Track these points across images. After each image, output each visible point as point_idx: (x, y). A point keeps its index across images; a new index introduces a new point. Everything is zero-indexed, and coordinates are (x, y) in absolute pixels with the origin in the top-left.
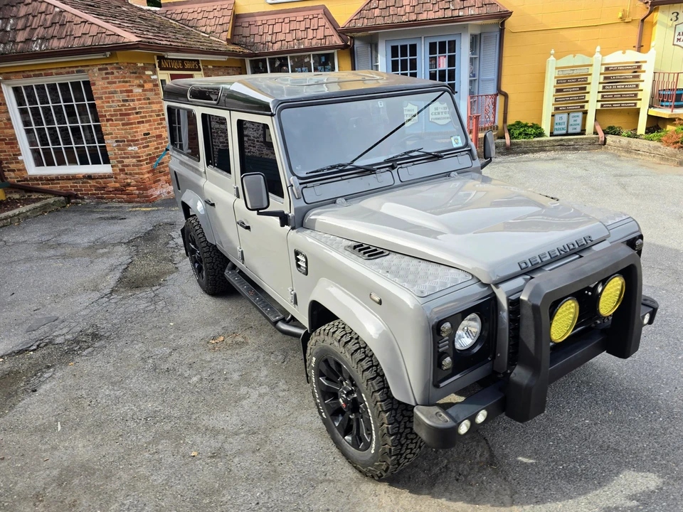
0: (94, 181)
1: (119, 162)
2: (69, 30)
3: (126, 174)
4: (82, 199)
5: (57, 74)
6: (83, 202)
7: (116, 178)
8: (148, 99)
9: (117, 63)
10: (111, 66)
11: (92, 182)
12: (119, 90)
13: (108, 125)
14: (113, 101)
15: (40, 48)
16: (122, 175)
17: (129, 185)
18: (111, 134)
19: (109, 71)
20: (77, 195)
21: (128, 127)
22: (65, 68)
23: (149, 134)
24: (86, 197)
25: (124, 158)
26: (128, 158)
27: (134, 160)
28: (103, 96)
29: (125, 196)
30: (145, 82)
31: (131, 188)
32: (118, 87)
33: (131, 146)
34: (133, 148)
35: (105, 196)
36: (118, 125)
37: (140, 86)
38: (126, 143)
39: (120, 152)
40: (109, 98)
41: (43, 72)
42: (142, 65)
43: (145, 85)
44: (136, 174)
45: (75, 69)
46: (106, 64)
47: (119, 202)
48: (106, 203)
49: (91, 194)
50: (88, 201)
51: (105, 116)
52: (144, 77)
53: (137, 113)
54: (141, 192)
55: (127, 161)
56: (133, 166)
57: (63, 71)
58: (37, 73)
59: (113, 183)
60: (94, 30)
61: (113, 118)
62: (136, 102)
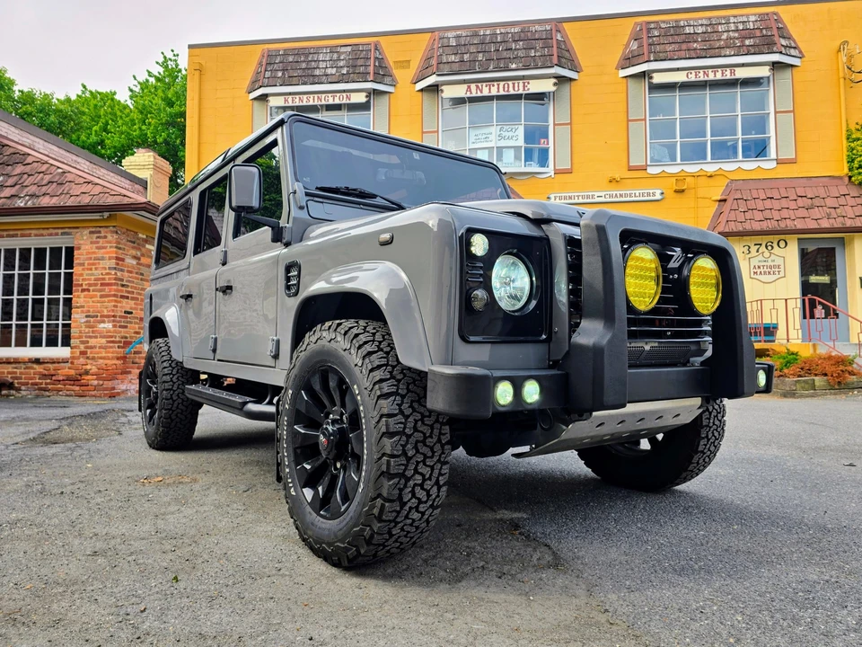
0: (42, 366)
1: (82, 342)
2: (67, 189)
3: (88, 358)
4: (18, 390)
5: (36, 235)
6: (18, 395)
7: (72, 363)
8: (142, 274)
9: (114, 226)
10: (106, 230)
11: (38, 368)
12: (107, 256)
13: (82, 296)
14: (96, 269)
15: (26, 204)
16: (81, 359)
17: (87, 373)
18: (83, 307)
19: (102, 235)
20: (12, 383)
21: (106, 299)
22: (48, 229)
23: (131, 313)
24: (23, 388)
25: (90, 337)
26: (96, 337)
27: (104, 340)
28: (87, 262)
29: (77, 388)
30: (143, 255)
31: (89, 377)
32: (108, 253)
33: (104, 322)
34: (106, 325)
35: (50, 387)
36: (96, 296)
37: (135, 257)
38: (99, 318)
39: (87, 330)
40: (93, 264)
41: (19, 233)
42: (145, 237)
43: (142, 258)
44: (101, 358)
45: (60, 231)
46: (100, 227)
47: (67, 395)
48: (49, 396)
49: (32, 384)
50: (24, 393)
51: (82, 285)
52: (143, 250)
53: (123, 286)
54: (101, 382)
55: (92, 342)
56: (100, 347)
57: (45, 232)
58: (11, 233)
59: (67, 370)
60: (97, 190)
61: (91, 288)
62: (126, 274)
